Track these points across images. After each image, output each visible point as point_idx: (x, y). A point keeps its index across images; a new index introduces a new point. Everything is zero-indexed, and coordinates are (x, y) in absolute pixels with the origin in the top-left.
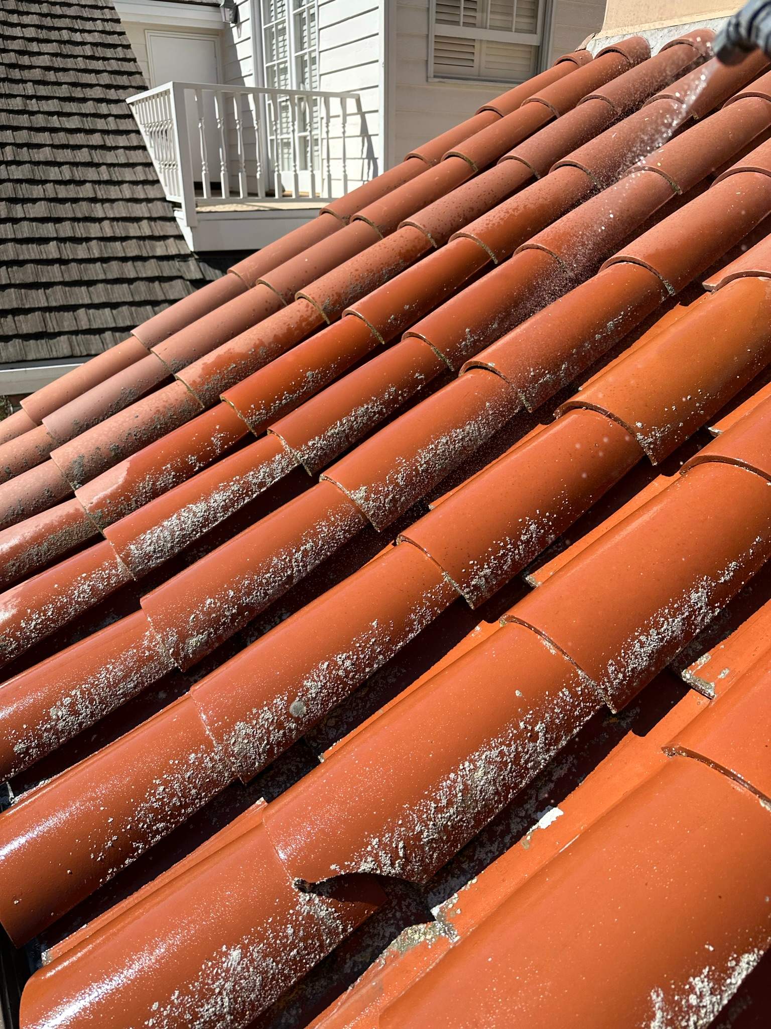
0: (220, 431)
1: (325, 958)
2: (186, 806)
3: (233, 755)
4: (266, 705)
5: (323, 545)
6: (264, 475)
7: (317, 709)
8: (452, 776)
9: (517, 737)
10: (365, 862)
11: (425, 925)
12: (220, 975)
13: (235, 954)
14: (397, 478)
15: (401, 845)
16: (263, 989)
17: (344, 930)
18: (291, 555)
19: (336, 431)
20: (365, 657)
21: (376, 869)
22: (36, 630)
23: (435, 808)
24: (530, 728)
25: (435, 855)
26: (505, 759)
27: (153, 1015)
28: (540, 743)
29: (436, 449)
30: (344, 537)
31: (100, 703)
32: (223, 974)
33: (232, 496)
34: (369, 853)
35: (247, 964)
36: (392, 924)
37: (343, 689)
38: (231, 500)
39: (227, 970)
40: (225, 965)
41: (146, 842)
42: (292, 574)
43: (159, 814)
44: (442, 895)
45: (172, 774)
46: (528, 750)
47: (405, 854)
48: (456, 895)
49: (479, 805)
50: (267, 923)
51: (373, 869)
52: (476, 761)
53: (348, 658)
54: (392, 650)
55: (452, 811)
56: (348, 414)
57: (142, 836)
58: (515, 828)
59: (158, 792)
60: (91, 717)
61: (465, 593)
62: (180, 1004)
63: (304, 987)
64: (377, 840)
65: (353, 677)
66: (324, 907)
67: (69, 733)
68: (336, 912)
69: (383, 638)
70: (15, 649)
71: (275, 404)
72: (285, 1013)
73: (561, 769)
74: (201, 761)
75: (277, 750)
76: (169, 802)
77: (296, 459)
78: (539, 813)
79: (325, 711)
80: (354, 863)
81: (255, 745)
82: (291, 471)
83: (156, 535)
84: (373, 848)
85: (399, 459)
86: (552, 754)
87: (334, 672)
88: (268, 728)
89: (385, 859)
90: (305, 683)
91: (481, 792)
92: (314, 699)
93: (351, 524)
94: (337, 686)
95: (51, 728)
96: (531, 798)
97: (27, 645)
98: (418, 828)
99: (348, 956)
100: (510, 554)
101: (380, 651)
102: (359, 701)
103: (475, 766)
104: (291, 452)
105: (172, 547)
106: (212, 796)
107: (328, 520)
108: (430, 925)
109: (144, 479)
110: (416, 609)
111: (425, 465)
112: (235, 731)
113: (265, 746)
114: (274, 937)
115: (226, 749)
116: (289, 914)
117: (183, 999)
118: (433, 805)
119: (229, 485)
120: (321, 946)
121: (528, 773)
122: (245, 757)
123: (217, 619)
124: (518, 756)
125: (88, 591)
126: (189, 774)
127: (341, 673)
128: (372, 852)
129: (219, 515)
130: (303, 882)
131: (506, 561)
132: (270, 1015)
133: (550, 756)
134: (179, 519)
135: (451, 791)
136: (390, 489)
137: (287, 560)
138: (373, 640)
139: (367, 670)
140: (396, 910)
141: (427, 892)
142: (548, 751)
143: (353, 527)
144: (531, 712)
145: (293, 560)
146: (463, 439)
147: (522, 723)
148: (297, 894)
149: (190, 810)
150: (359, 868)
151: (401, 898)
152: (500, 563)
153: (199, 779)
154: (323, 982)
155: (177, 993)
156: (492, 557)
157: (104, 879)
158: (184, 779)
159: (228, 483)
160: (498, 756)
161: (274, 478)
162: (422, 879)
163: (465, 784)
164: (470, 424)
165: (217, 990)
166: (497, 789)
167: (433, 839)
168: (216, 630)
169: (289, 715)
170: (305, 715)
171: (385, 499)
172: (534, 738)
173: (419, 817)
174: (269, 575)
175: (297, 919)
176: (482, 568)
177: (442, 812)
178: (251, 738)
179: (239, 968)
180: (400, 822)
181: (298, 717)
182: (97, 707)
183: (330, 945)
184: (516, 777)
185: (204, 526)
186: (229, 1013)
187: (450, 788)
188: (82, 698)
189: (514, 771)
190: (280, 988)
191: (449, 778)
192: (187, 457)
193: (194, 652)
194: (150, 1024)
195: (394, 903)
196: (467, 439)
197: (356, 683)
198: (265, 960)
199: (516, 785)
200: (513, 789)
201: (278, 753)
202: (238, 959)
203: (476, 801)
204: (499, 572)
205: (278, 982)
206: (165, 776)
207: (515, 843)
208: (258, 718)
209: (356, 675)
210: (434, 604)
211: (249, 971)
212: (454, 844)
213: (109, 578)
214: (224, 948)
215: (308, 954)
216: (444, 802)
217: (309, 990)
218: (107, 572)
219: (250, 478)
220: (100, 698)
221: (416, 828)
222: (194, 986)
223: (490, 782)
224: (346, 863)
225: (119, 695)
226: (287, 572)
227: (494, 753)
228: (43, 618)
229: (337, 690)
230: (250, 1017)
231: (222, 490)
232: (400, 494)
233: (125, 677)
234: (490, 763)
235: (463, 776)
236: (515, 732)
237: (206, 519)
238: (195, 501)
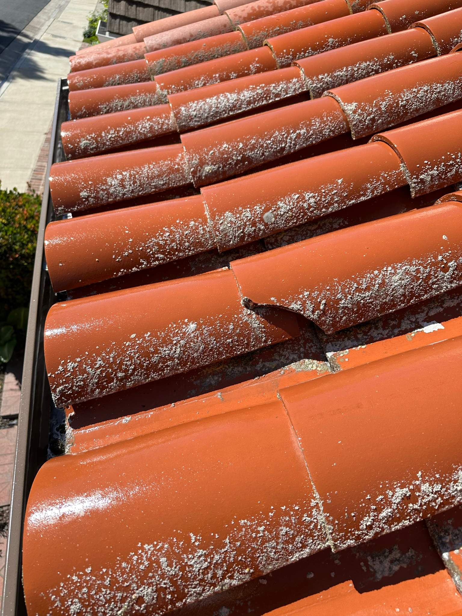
0: (257, 62)
1: (248, 353)
2: (180, 251)
3: (218, 231)
4: (249, 208)
5: (312, 135)
6: (281, 89)
7: (281, 224)
8: (376, 272)
9: (433, 264)
10: (295, 303)
11: (318, 362)
12: (179, 334)
13: (192, 326)
14: (381, 104)
15: (324, 302)
16: (203, 354)
17: (266, 341)
18: (288, 133)
19: (341, 74)
20: (325, 201)
21: (301, 311)
22: (110, 141)
23: (356, 288)
24: (445, 262)
25: (344, 318)
26: (419, 275)
27: (130, 340)
28: (447, 275)
29: (418, 93)
30: (329, 134)
31: (139, 186)
32: (181, 335)
33: (255, 96)
34: (300, 299)
35: (198, 335)
36: (297, 353)
37: (303, 216)
38: (254, 98)
39: (184, 333)
40: (184, 330)
41: (148, 262)
42: (285, 147)
43: (161, 248)
44: (337, 347)
45: (177, 229)
46: (438, 276)
47: (324, 309)
48: (347, 350)
49: (388, 298)
50: (218, 317)
51: (299, 310)
52: (397, 269)
53: (314, 197)
54: (345, 203)
55: (367, 294)
56: (353, 64)
57: (147, 258)
58: (405, 325)
59: (165, 235)
60: (132, 192)
61: (412, 183)
62: (149, 340)
63: (227, 367)
64: (308, 293)
65: (312, 212)
66: (258, 322)
67: (116, 197)
68: (264, 328)
69: (342, 192)
70: (95, 148)
71: (300, 54)
72: (211, 376)
73: (452, 302)
74: (197, 228)
75: (247, 239)
76: (170, 244)
77: (307, 85)
78: (425, 323)
79: (286, 226)
80: (287, 301)
81: (234, 230)
82: (300, 93)
83: (200, 105)
84: (304, 297)
85: (388, 91)
86: (454, 285)
87: (301, 203)
88: (246, 223)
89: (310, 306)
90: (279, 203)
91: (393, 289)
92: (282, 216)
93: (336, 127)
94: (300, 213)
95: (105, 190)
96: (423, 312)
97: (103, 147)
98: (339, 296)
99: (261, 360)
100: (457, 166)
101: (337, 201)
102: (309, 232)
103: (396, 272)
104: (305, 80)
105: (207, 117)
106: (197, 252)
107: (322, 118)
108: (322, 363)
109: (200, 79)
110: (373, 181)
111: (405, 102)
112: (224, 216)
113: (240, 233)
114: (221, 327)
115: (215, 226)
116: (234, 317)
117: (152, 339)
118: (355, 285)
119: (256, 88)
120: (248, 344)
121: (431, 292)
122: (226, 234)
123: (227, 160)
124: (428, 277)
125: (148, 128)
126: (187, 232)
127: (305, 205)
128: (302, 299)
129: (243, 106)
130: (250, 301)
131: (451, 170)
132: (201, 374)
133: (451, 286)
134: (218, 100)
135: (371, 281)
136: (374, 110)
137: (285, 136)
138: (335, 191)
139: (324, 210)
140: (301, 347)
141: (327, 342)
142: (451, 282)
143: (338, 130)
144: (450, 252)
145: (289, 138)
146: (439, 92)
147: (441, 257)
148: (242, 308)
149: (181, 254)
150: (290, 305)
151: (307, 341)
152: (446, 170)
153: (193, 238)
154: (240, 369)
155: (149, 333)
156: (443, 164)
157: (117, 273)
158: (183, 234)
159: (256, 87)
160: (414, 271)
161: (287, 94)
162: (329, 330)
163: (383, 280)
164: (449, 83)
165: (175, 342)
166: (405, 293)
167: (347, 307)
168: (224, 166)
169: (262, 220)
170: (272, 224)
171: (367, 117)
172: (445, 269)
173: (343, 290)
174: (269, 142)
175: (238, 322)
176: (432, 169)
177: (360, 292)
178: (233, 225)
179: (192, 335)
180: (328, 288)
181: (267, 223)
182: (137, 188)
183: (254, 346)
184: (421, 290)
185: (231, 110)
186: (178, 358)
187: (372, 279)
188: (129, 179)
189: (422, 286)
190: (213, 358)
191: (373, 273)
192: (231, 73)
193: (205, 176)
194: (127, 345)
195: (302, 342)
196: (443, 93)
197: (313, 216)
198: (210, 337)
199: (420, 296)
200: (417, 297)
201: (247, 241)
202: (193, 330)
203: (387, 295)
204: (443, 177)
205: (213, 353)
206: (172, 228)
207: (402, 335)
208: (241, 214)
209: (314, 210)
210: (387, 182)
211: (197, 339)
212: (361, 315)
213: (163, 124)
214: (186, 320)
215: (238, 345)
216: (364, 286)
217: (230, 369)
218: (163, 120)
219: (272, 88)
220: (140, 183)
221: (338, 295)
222: (161, 334)
223: (402, 286)
224: (282, 300)
225: (152, 185)
226: (282, 144)
227: (413, 268)
228: (116, 135)
229: (299, 216)
230: (190, 366)
231: (250, 90)
232: (379, 117)
233: (159, 176)
234: (407, 273)
235: (384, 275)
236: (433, 260)
237: (235, 106)
238: (231, 91)
